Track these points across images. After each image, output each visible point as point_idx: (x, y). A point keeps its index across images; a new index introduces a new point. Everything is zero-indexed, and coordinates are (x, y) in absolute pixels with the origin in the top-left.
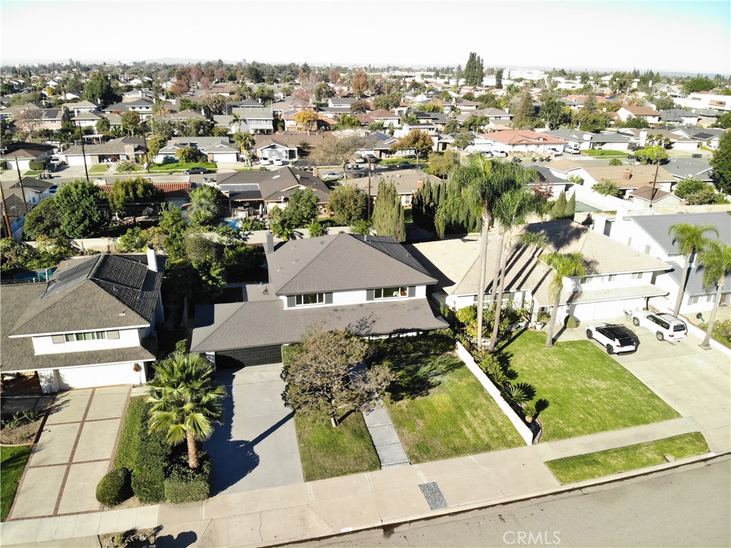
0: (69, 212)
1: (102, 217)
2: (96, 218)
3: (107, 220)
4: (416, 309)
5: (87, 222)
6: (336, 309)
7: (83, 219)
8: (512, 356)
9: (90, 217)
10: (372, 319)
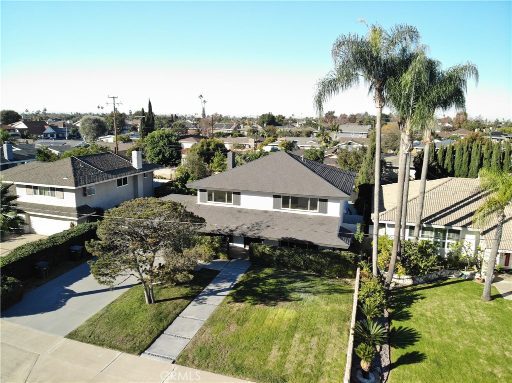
0: (151, 148)
1: (171, 155)
2: (167, 155)
3: (174, 158)
4: (321, 224)
5: (161, 156)
6: (240, 211)
7: (159, 154)
8: (422, 298)
9: (163, 153)
10: (268, 224)
